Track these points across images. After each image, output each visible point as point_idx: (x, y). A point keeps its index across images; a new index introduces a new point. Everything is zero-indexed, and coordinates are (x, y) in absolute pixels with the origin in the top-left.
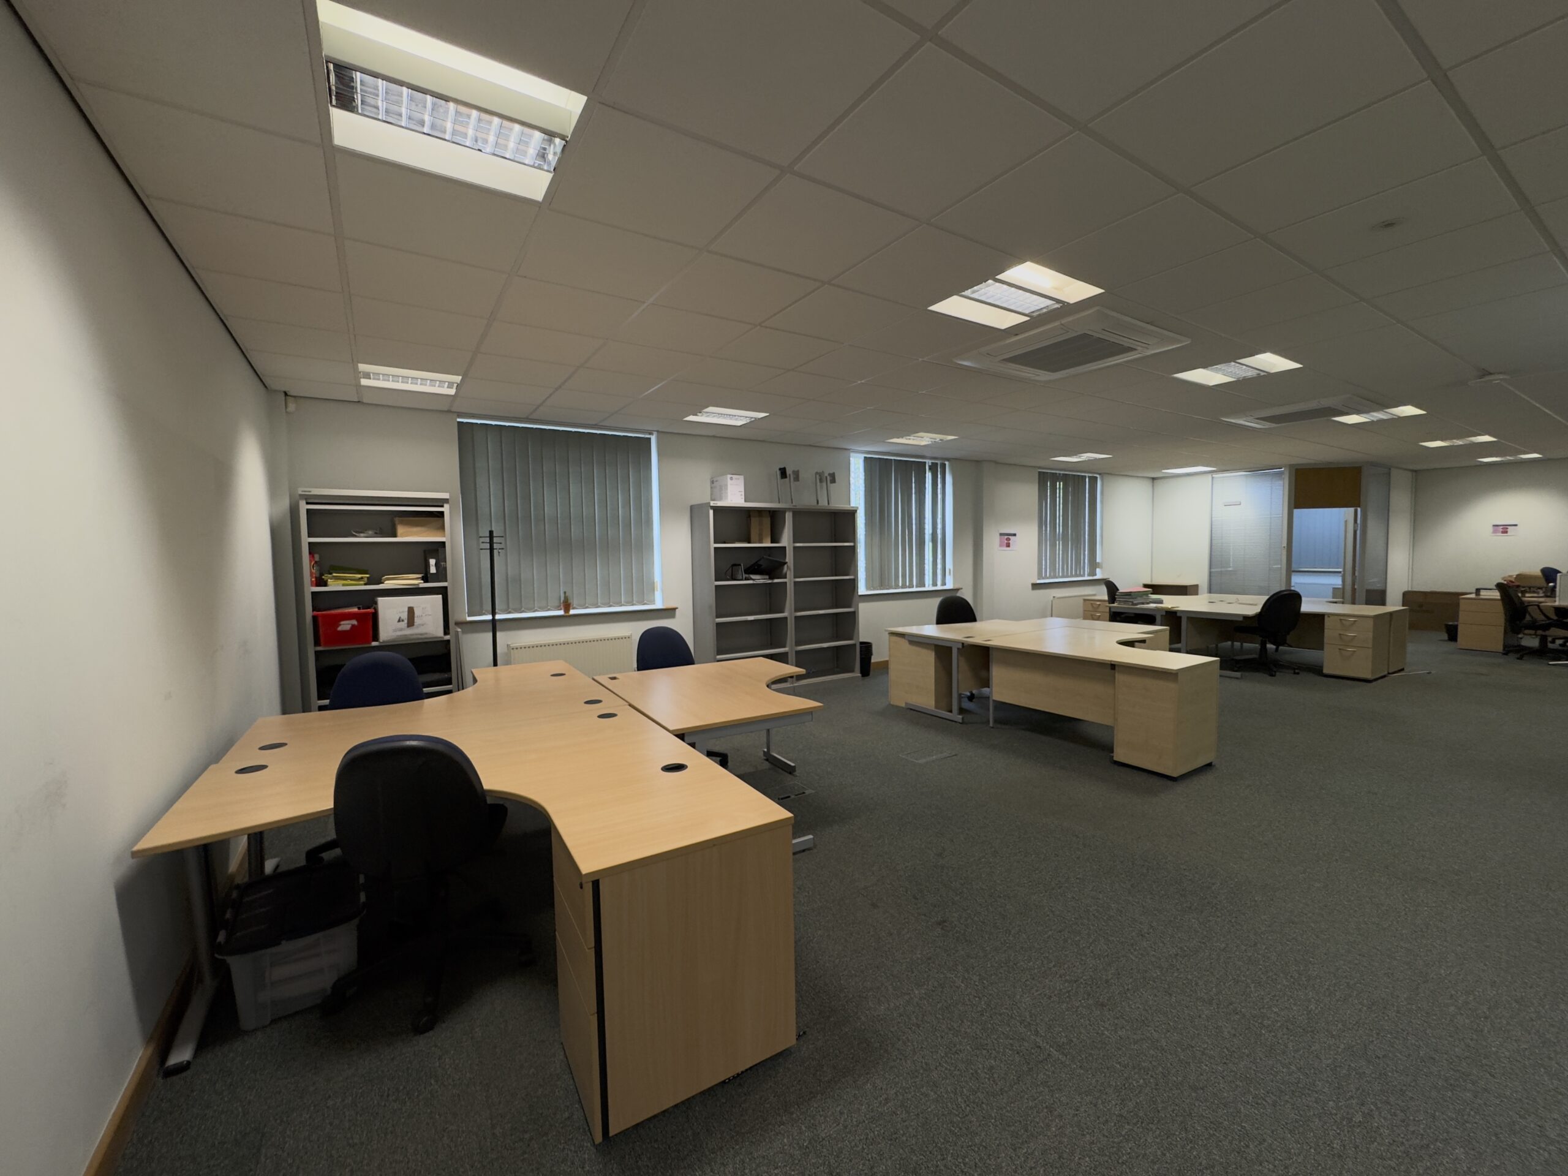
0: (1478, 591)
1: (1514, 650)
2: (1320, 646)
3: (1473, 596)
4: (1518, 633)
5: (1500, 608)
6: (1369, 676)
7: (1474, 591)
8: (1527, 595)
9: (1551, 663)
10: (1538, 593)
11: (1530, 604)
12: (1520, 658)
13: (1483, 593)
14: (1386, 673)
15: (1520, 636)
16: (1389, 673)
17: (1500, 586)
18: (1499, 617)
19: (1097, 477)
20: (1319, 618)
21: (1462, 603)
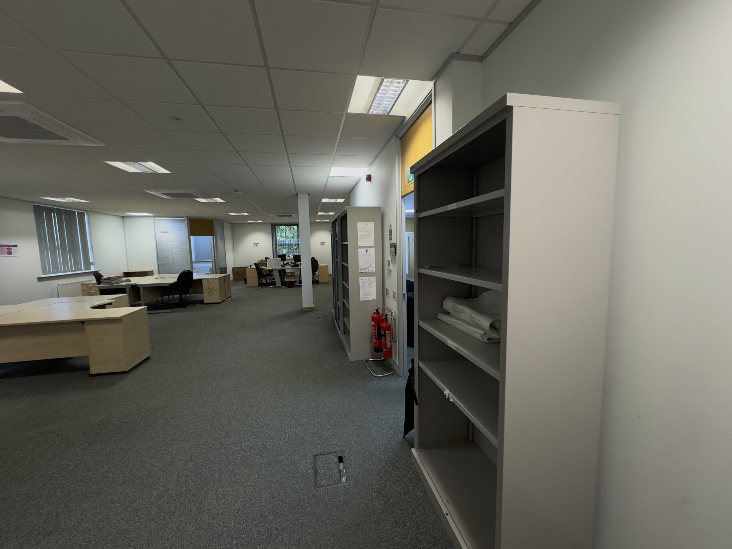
0: (251, 266)
1: (261, 285)
2: (202, 292)
3: (249, 268)
4: (261, 279)
5: (256, 271)
6: (219, 301)
7: (249, 266)
8: (262, 266)
9: (269, 287)
10: (264, 265)
11: (263, 269)
12: (262, 287)
13: (252, 266)
14: (225, 299)
15: (261, 280)
16: (226, 299)
17: (255, 264)
18: (256, 274)
19: (84, 213)
20: (200, 281)
21: (247, 270)
